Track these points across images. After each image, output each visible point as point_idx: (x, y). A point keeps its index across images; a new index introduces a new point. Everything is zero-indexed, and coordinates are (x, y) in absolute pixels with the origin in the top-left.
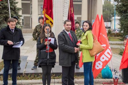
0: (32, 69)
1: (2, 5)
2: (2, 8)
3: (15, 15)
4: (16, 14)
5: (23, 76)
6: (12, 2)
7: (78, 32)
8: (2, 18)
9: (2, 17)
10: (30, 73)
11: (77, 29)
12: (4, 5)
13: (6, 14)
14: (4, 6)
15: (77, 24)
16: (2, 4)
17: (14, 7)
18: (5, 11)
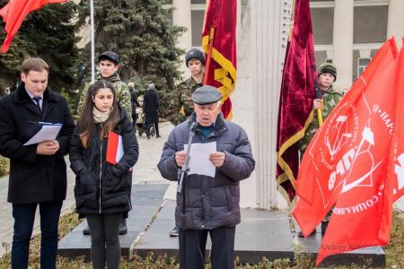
0: (172, 236)
1: (124, 19)
2: (127, 28)
3: (165, 49)
4: (166, 46)
5: (131, 258)
6: (157, 8)
7: (329, 106)
8: (125, 59)
9: (125, 56)
10: (154, 250)
11: (325, 92)
12: (131, 19)
13: (138, 49)
14: (130, 23)
15: (328, 75)
16: (126, 15)
17: (162, 25)
18: (136, 37)
